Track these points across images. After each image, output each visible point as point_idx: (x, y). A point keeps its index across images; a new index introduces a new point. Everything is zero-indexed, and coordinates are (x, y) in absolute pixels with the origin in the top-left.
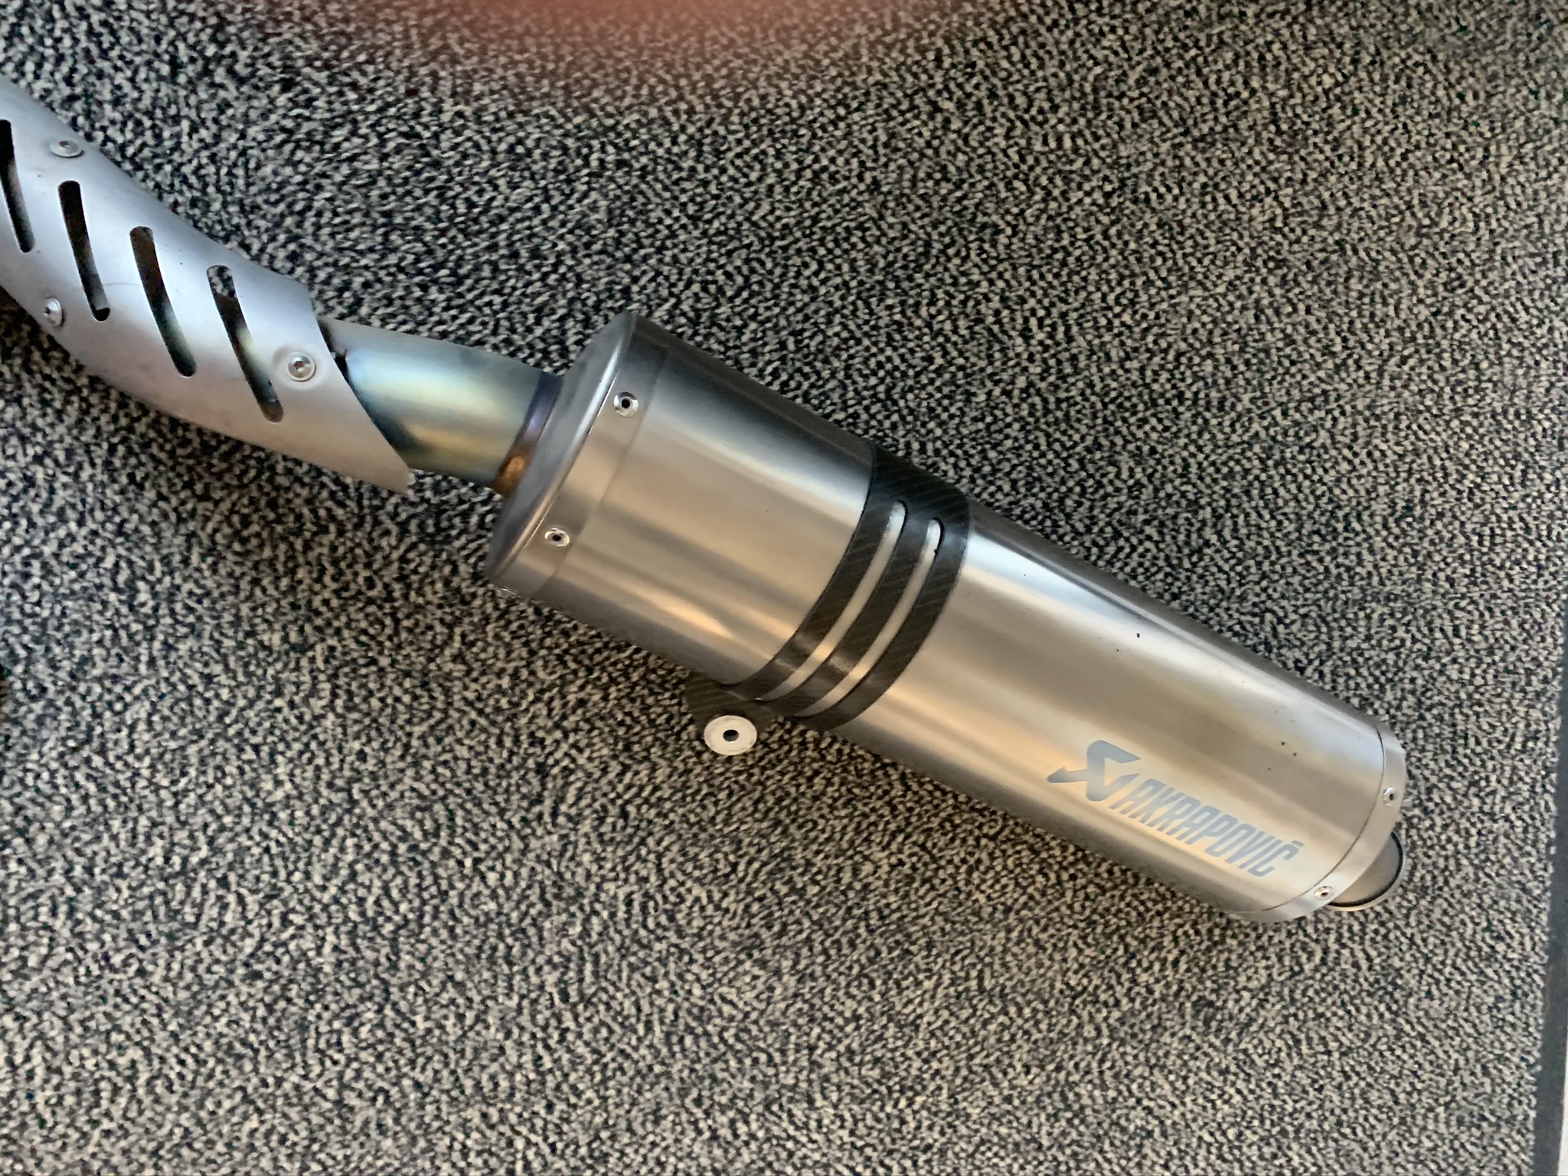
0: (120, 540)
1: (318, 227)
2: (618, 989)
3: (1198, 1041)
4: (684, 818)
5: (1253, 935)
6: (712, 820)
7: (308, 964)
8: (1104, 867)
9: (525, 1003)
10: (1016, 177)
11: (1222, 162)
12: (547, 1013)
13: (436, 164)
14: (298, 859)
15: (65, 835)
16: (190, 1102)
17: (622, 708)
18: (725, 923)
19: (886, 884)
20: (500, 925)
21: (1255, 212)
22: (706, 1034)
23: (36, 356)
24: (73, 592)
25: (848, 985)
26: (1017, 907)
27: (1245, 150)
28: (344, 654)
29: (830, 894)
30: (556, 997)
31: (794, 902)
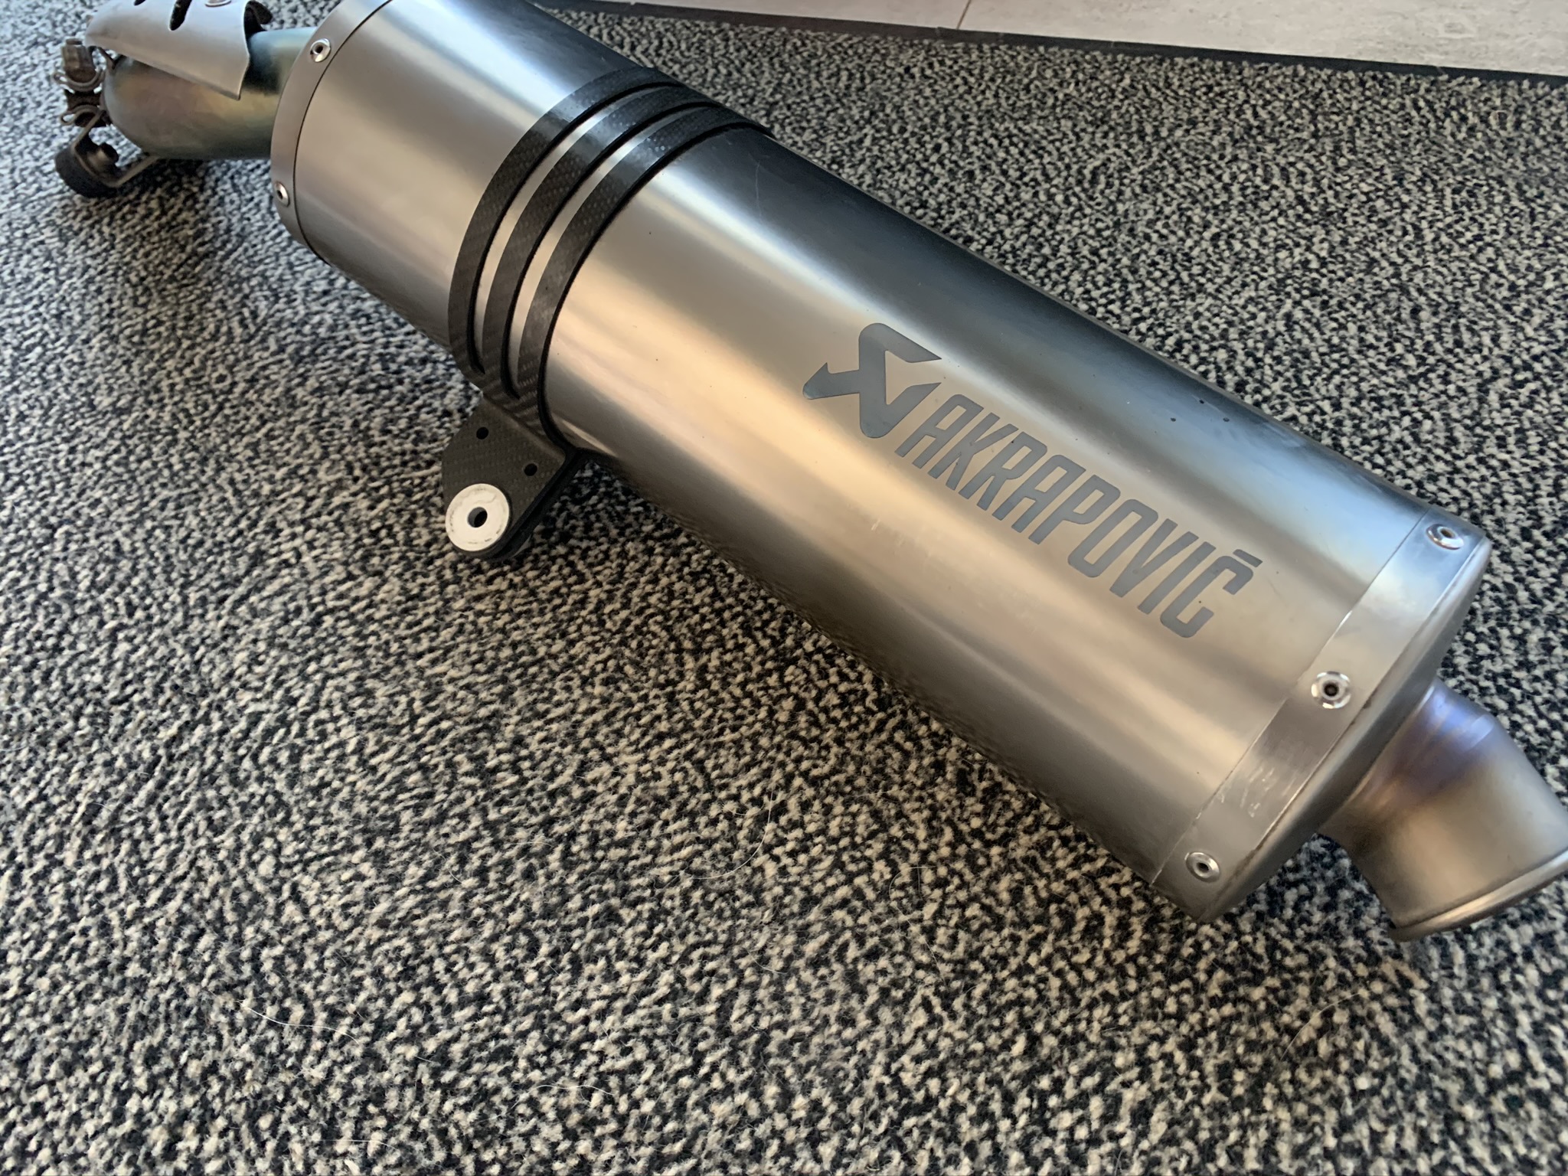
0: (52, 320)
2: (164, 829)
6: (419, 656)
9: (38, 807)
11: (1238, 222)
12: (53, 829)
18: (361, 786)
19: (622, 801)
20: (88, 701)
25: (495, 938)
26: (828, 901)
27: (1267, 218)
28: (153, 422)
29: (531, 791)
30: (81, 809)
31: (473, 789)
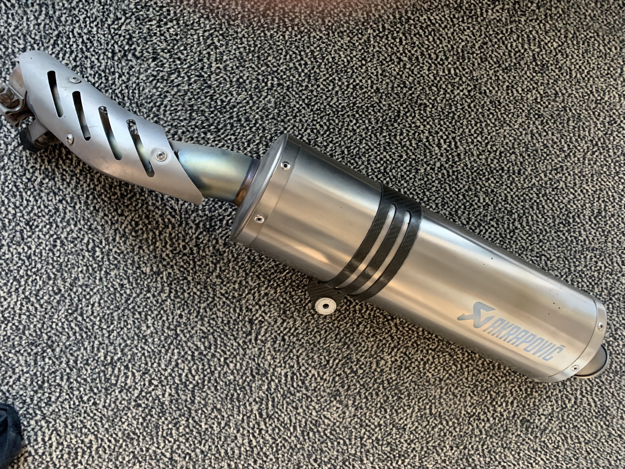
0: (90, 232)
1: (165, 111)
2: (282, 412)
3: (524, 437)
4: (308, 342)
5: (545, 391)
6: (319, 342)
7: (159, 401)
8: (480, 362)
9: (245, 418)
10: (433, 85)
11: (514, 77)
12: (254, 422)
13: (210, 87)
14: (156, 358)
15: (67, 348)
16: (113, 458)
17: (282, 296)
18: (325, 385)
19: (390, 369)
20: (235, 385)
21: (529, 96)
22: (318, 431)
23: (61, 162)
24: (72, 252)
25: (376, 412)
26: (445, 379)
27: (523, 72)
28: (174, 275)
29: (367, 373)
30: (257, 415)
31: (353, 377)
